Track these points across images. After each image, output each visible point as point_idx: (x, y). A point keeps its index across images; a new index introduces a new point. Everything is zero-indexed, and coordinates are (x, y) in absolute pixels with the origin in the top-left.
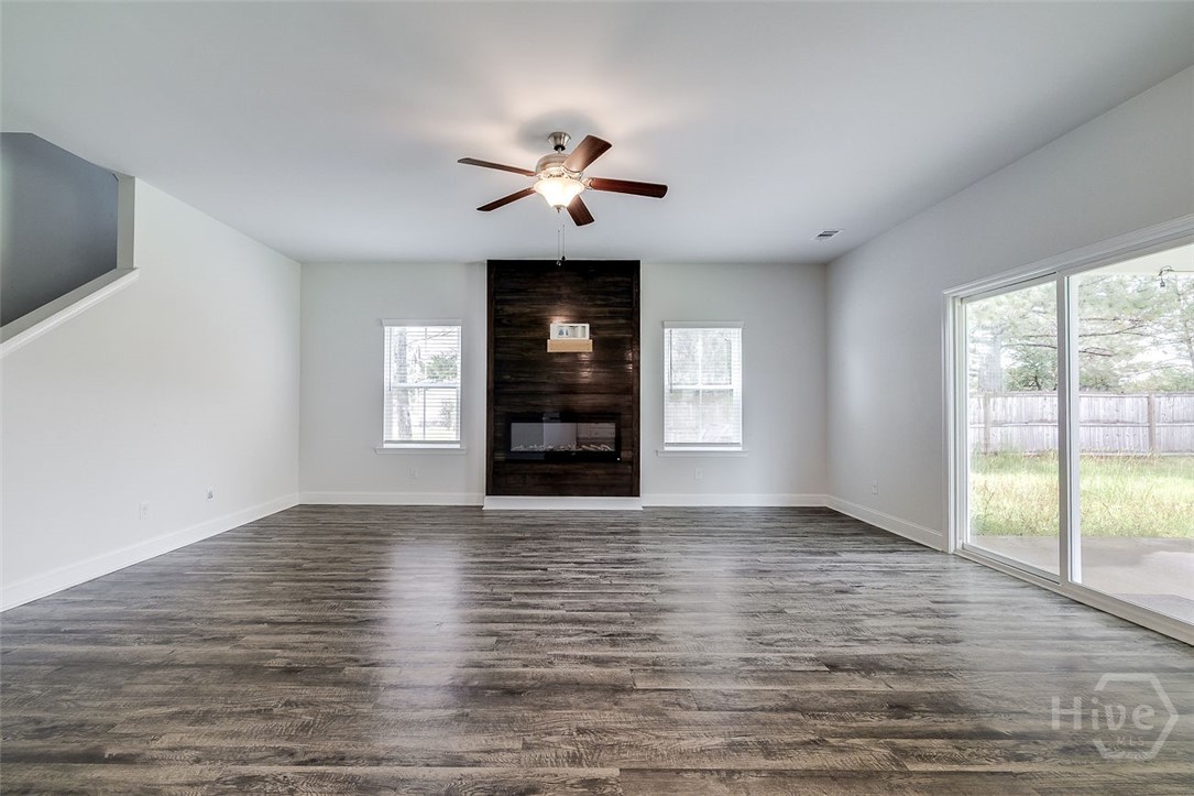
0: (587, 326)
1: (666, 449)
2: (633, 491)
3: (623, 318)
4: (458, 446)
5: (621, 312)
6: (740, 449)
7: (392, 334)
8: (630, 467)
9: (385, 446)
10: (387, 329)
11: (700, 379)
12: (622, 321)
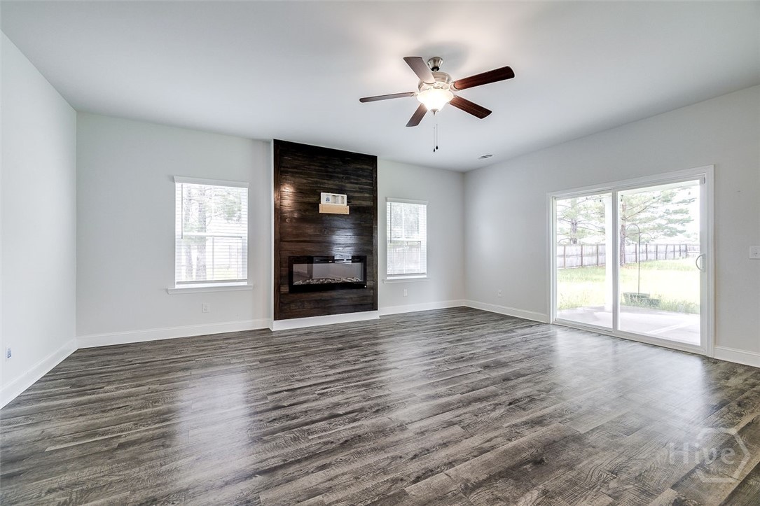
0: (345, 196)
1: (388, 278)
2: (374, 306)
3: (367, 193)
4: (245, 283)
5: (366, 189)
6: (425, 276)
7: (183, 190)
8: (372, 291)
9: (177, 287)
10: (178, 185)
11: (403, 235)
12: (368, 195)
